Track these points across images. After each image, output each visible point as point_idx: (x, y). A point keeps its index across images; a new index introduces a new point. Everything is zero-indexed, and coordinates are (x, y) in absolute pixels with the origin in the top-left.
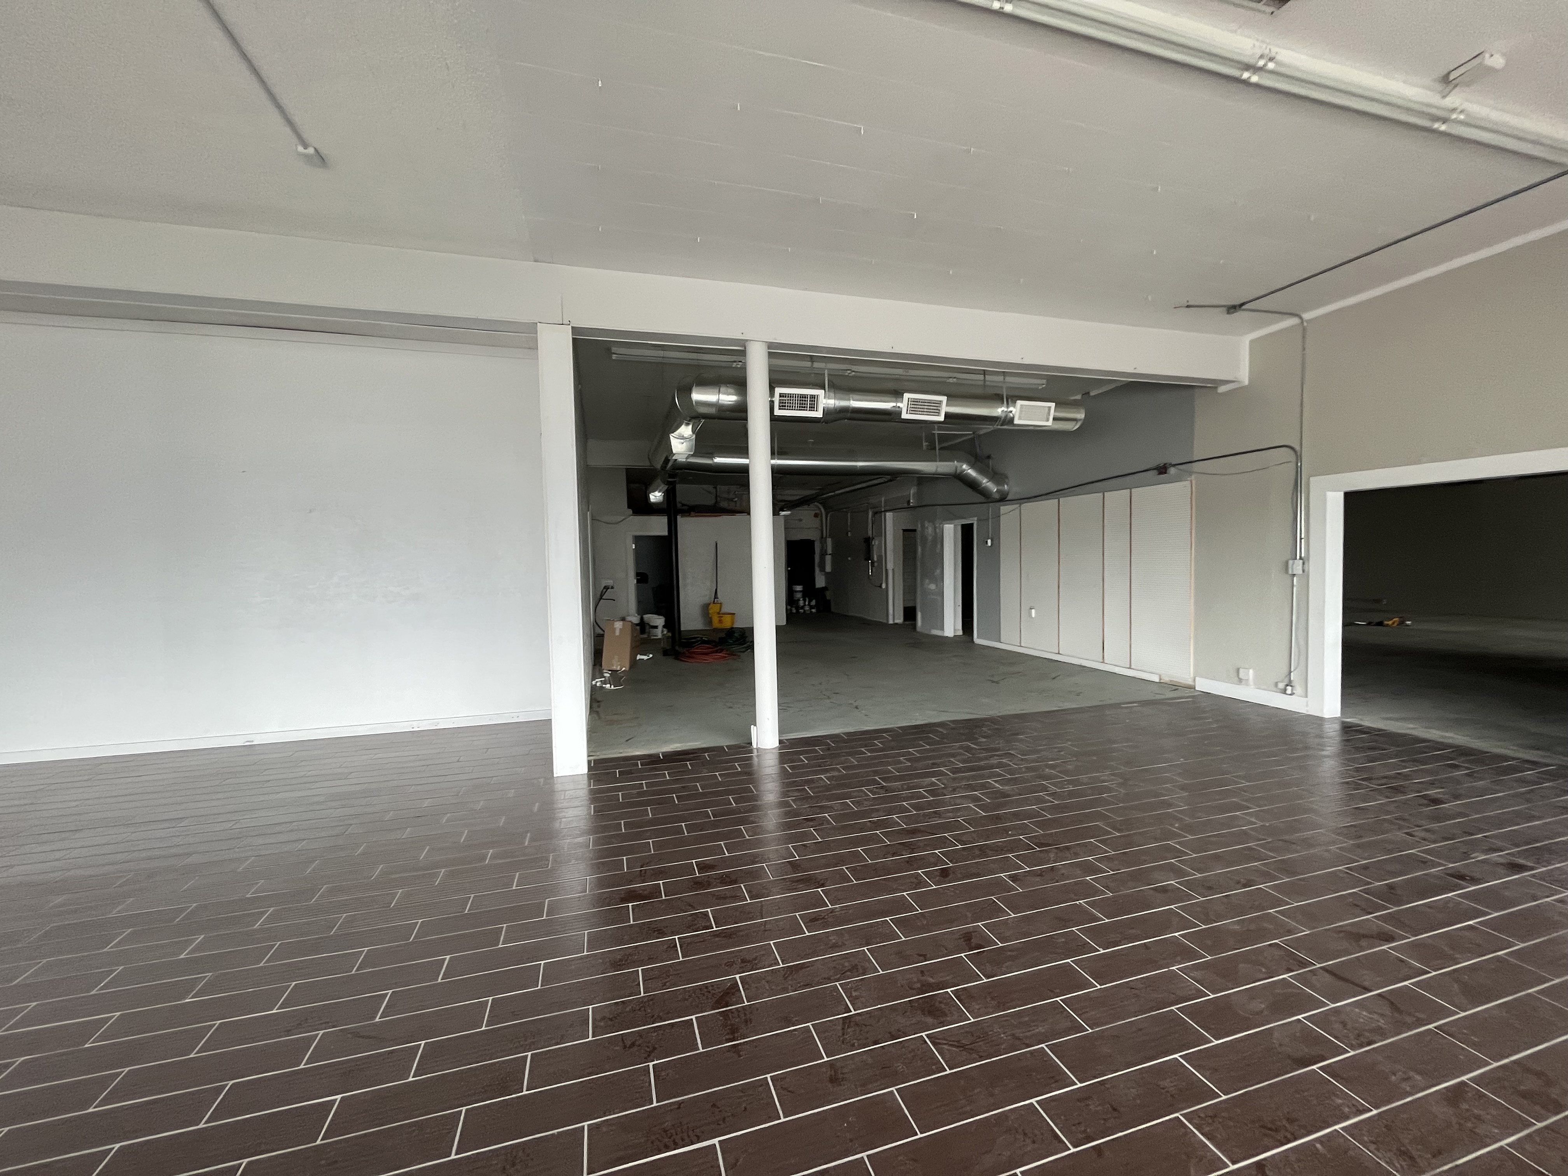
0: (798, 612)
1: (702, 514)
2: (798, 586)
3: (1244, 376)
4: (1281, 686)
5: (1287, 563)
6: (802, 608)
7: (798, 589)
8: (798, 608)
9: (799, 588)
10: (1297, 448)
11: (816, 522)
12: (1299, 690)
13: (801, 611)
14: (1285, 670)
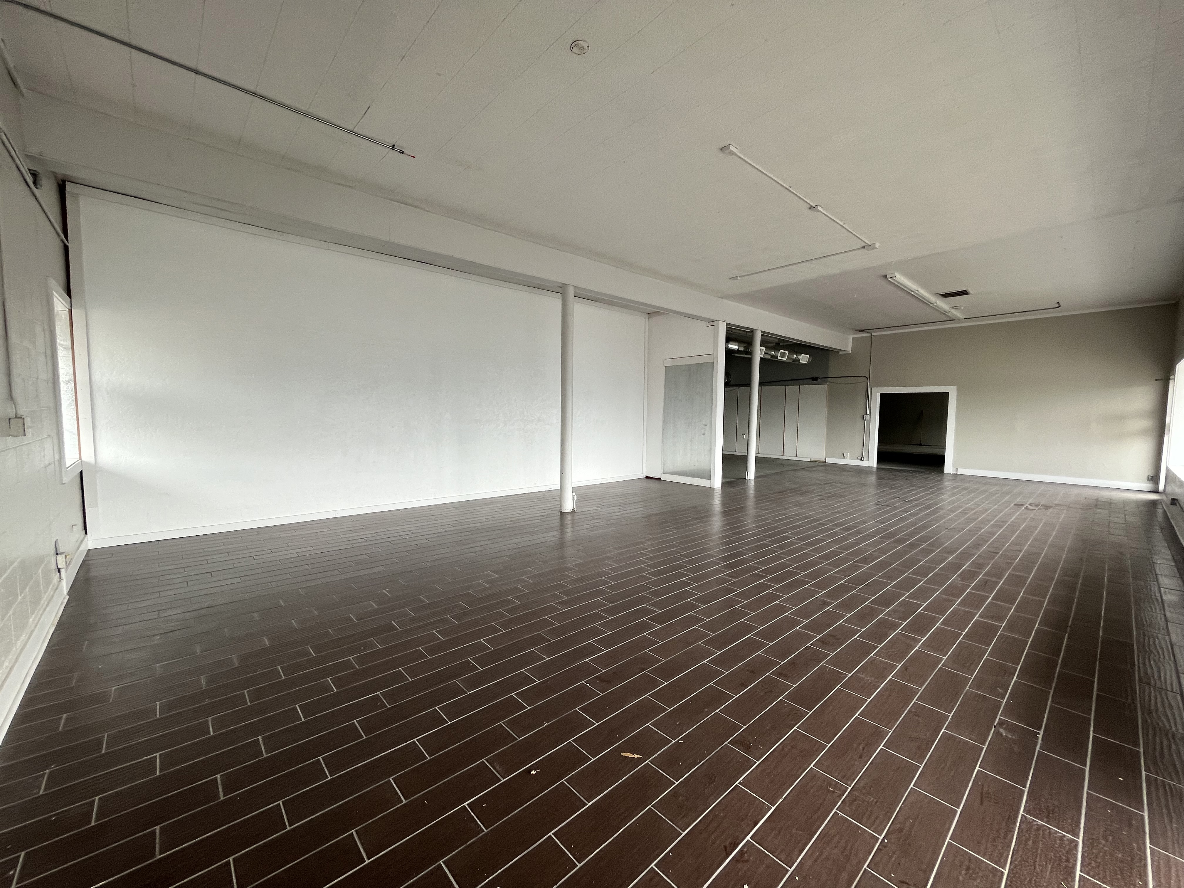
3: (850, 349)
4: (860, 458)
5: (864, 416)
10: (868, 377)
12: (865, 458)
14: (861, 452)
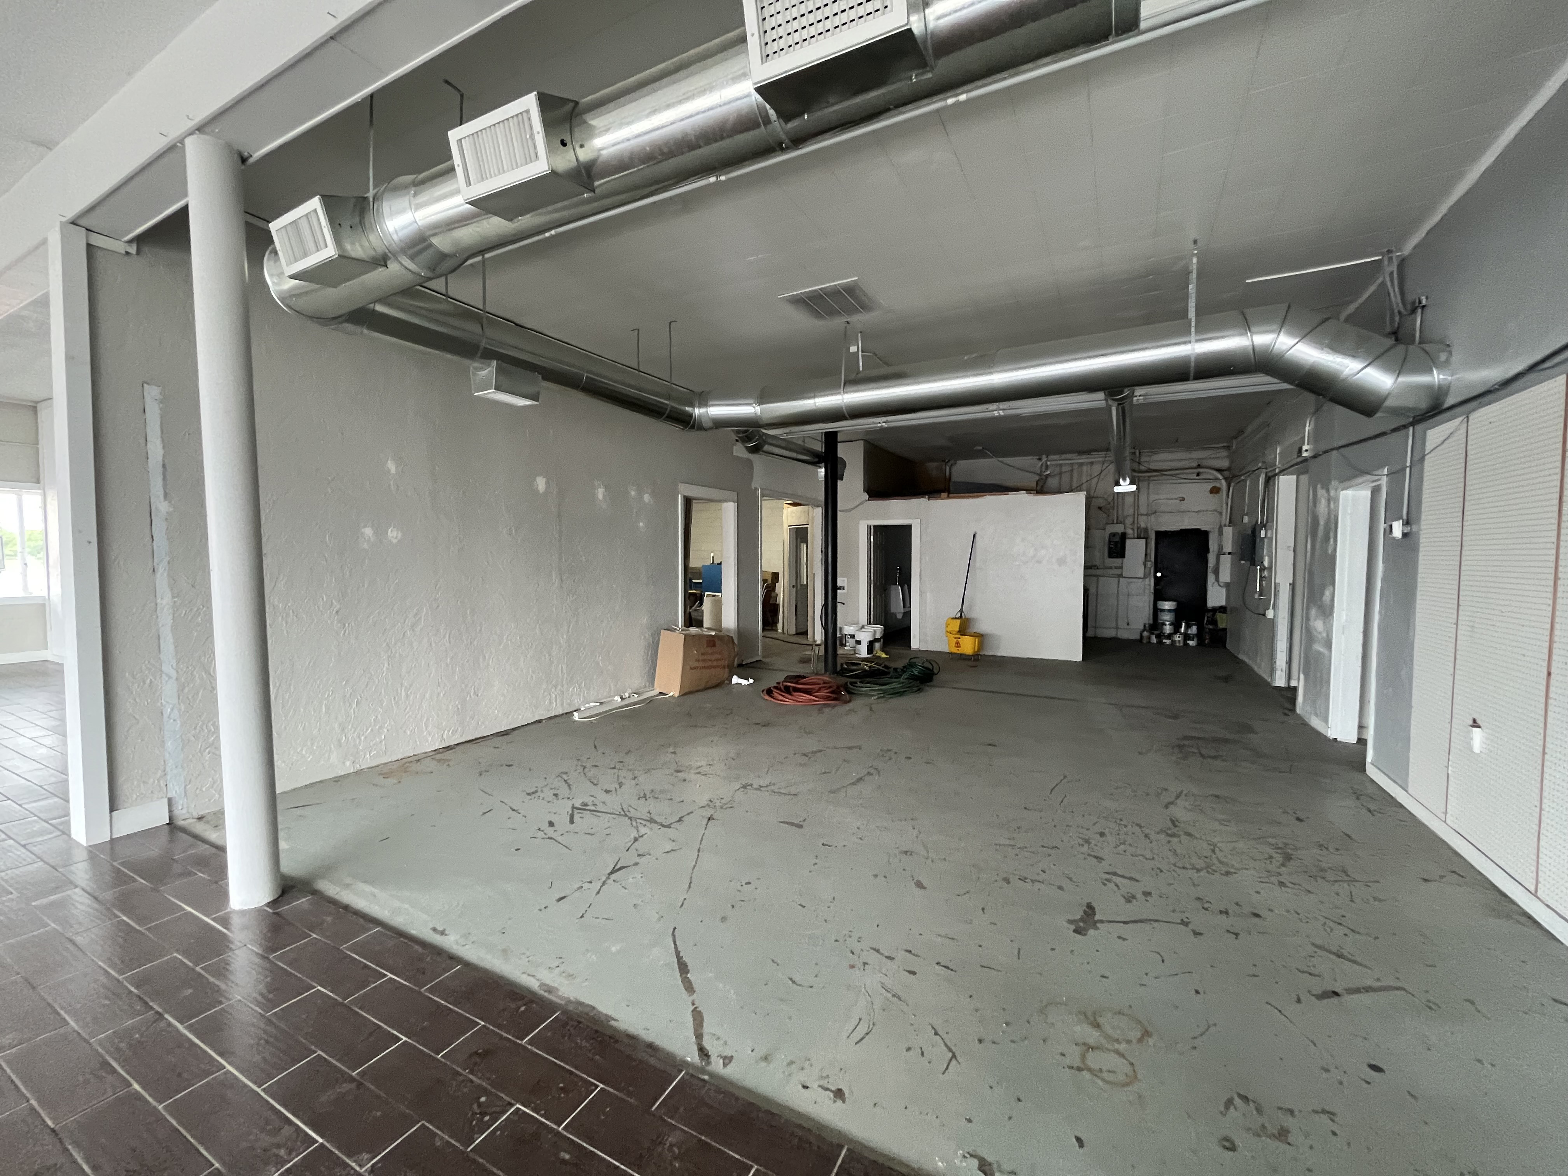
0: (1160, 642)
1: (959, 495)
2: (1167, 603)
6: (1169, 636)
7: (1167, 607)
8: (1160, 636)
9: (1167, 605)
11: (1212, 502)
13: (1168, 642)
